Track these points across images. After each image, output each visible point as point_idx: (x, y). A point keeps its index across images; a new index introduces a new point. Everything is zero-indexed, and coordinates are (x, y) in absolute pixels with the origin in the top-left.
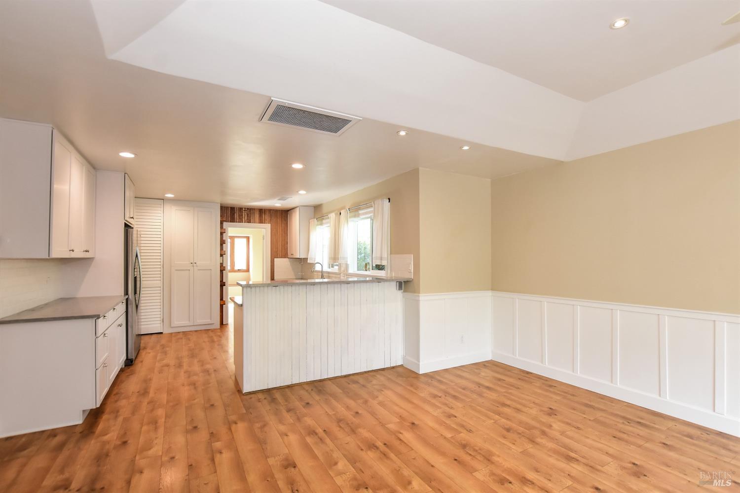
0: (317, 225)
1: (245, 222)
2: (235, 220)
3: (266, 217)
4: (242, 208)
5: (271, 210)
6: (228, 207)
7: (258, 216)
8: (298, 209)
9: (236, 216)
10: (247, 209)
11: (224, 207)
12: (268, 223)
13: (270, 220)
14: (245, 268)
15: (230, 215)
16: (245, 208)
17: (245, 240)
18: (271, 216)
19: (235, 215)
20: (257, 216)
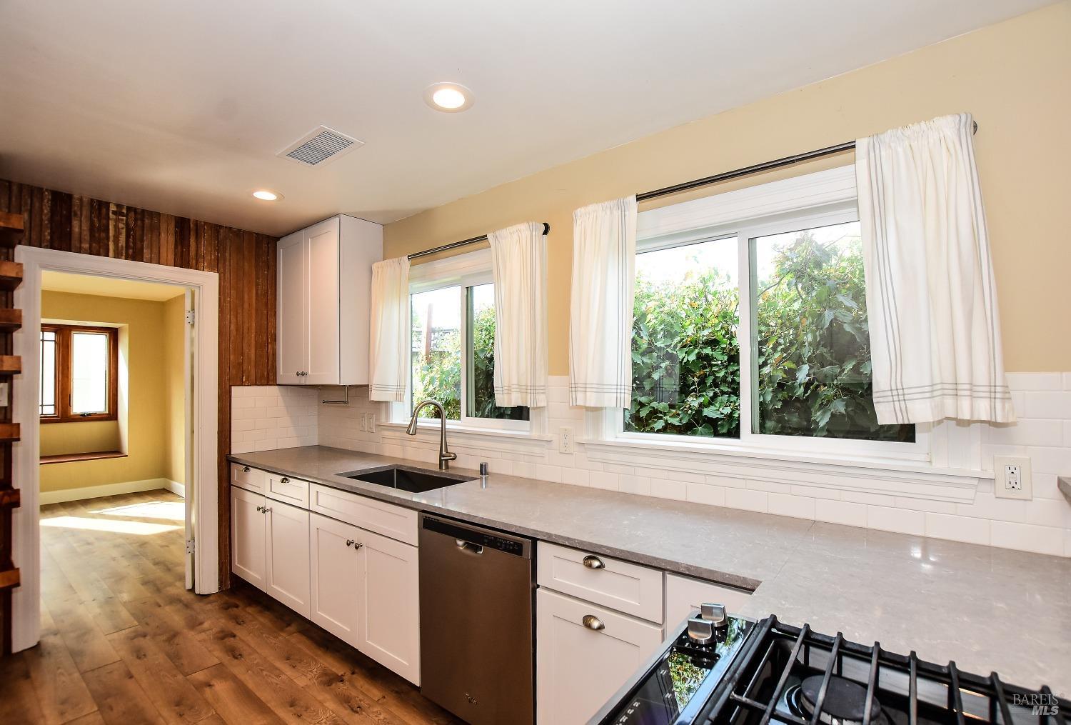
0: (411, 278)
1: (117, 256)
2: (75, 242)
3: (205, 246)
4: (107, 204)
5: (221, 227)
6: (41, 190)
7: (172, 239)
8: (333, 226)
9: (79, 226)
10: (129, 209)
11: (21, 186)
12: (212, 270)
13: (218, 259)
14: (100, 406)
15: (51, 220)
16: (119, 206)
17: (101, 340)
18: (220, 248)
19: (75, 223)
20: (167, 240)
